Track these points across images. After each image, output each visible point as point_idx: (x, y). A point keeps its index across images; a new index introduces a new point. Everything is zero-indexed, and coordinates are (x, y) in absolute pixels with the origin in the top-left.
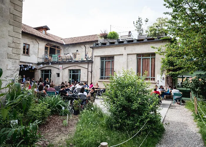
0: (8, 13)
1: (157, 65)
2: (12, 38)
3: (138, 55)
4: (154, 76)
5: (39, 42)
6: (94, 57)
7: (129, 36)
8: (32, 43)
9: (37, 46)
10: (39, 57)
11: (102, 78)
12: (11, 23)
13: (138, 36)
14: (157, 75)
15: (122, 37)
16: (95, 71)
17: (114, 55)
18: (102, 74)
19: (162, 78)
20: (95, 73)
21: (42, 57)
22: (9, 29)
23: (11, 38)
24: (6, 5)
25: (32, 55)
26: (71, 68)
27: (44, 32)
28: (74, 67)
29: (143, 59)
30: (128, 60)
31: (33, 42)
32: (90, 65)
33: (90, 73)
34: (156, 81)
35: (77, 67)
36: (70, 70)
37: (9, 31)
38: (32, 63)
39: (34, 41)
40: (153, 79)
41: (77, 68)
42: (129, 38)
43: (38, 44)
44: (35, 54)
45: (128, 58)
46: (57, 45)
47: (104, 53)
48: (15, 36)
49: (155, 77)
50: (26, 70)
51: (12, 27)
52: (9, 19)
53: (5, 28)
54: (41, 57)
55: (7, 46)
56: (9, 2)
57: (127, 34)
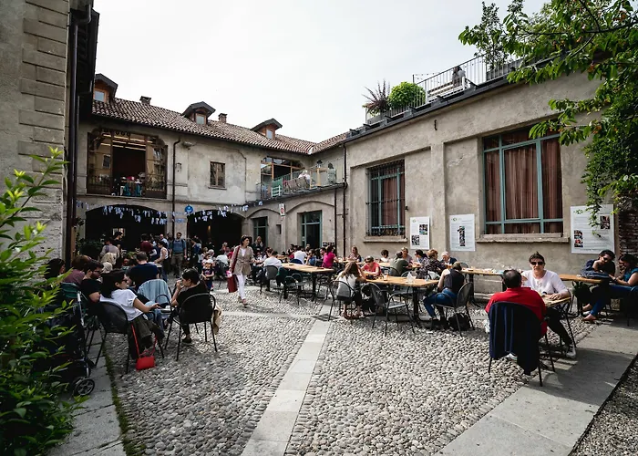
0: (19, 63)
1: (570, 165)
2: (32, 131)
3: (488, 141)
4: (560, 215)
5: (246, 156)
6: (348, 171)
7: (457, 81)
8: (229, 159)
9: (243, 164)
10: (248, 189)
11: (374, 233)
12: (28, 90)
13: (487, 73)
14: (573, 209)
15: (432, 93)
16: (354, 210)
17: (404, 155)
18: (374, 221)
19: (598, 220)
20: (355, 218)
21: (255, 190)
22: (20, 105)
23: (29, 131)
24: (10, 42)
25: (231, 185)
26: (303, 209)
27: (269, 133)
28: (307, 206)
29: (506, 152)
30: (450, 165)
31: (232, 157)
32: (340, 197)
33: (340, 219)
34: (570, 232)
35: (314, 205)
36: (302, 215)
37: (20, 111)
38: (229, 205)
39: (236, 155)
40: (553, 227)
41: (315, 207)
42: (456, 89)
43: (244, 160)
44: (238, 183)
45: (449, 156)
46: (293, 158)
47: (374, 156)
48: (43, 124)
49: (564, 220)
50: (205, 220)
51: (30, 100)
52: (20, 78)
53: (6, 103)
54: (253, 189)
55: (16, 151)
56: (22, 34)
57: (449, 77)
